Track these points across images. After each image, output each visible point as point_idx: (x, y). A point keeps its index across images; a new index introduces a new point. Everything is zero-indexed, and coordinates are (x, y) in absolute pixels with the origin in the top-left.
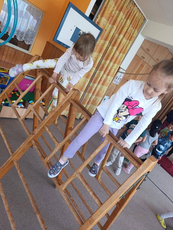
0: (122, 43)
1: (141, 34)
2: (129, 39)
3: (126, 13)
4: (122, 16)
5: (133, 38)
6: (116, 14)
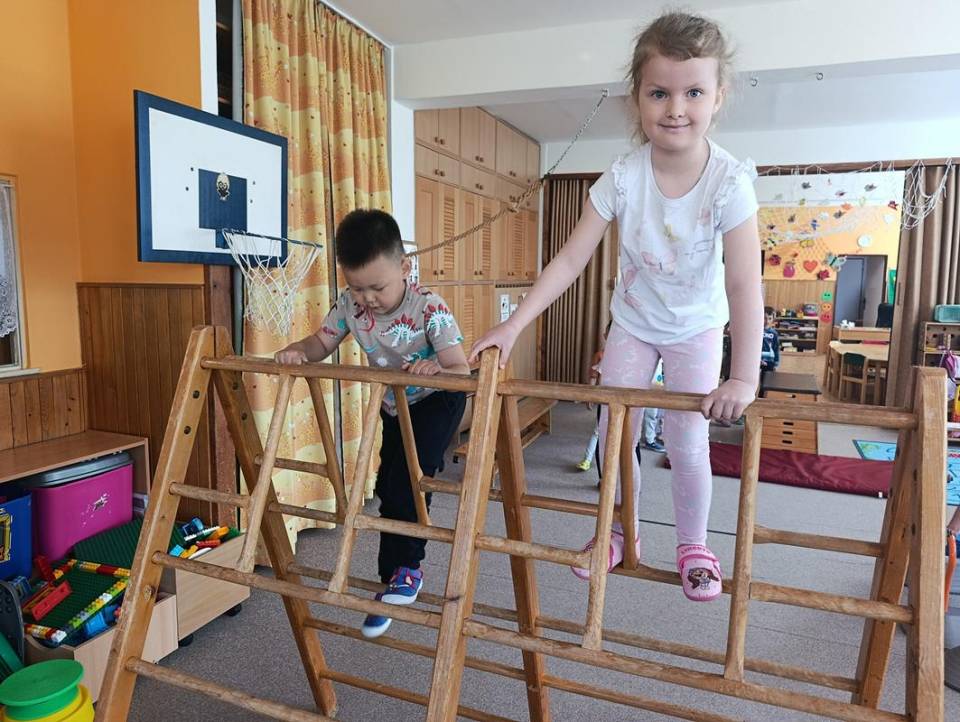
0: (360, 156)
1: (396, 99)
2: (373, 133)
3: (322, 54)
4: (316, 66)
5: (383, 124)
6: (295, 69)
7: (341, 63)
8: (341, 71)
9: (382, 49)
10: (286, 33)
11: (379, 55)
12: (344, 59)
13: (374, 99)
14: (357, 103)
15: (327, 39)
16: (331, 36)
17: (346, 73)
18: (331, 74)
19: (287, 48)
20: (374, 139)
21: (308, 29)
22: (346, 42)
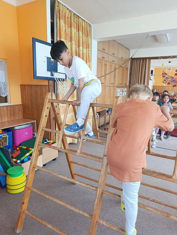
0: (84, 53)
1: (93, 39)
2: (87, 48)
3: (75, 27)
4: (74, 30)
5: (90, 45)
6: (69, 32)
7: (80, 30)
8: (80, 31)
9: (90, 26)
10: (67, 22)
11: (89, 27)
12: (81, 29)
13: (88, 39)
14: (84, 40)
15: (77, 23)
16: (78, 23)
17: (81, 32)
18: (78, 32)
19: (67, 26)
20: (87, 49)
21: (72, 21)
22: (81, 24)
